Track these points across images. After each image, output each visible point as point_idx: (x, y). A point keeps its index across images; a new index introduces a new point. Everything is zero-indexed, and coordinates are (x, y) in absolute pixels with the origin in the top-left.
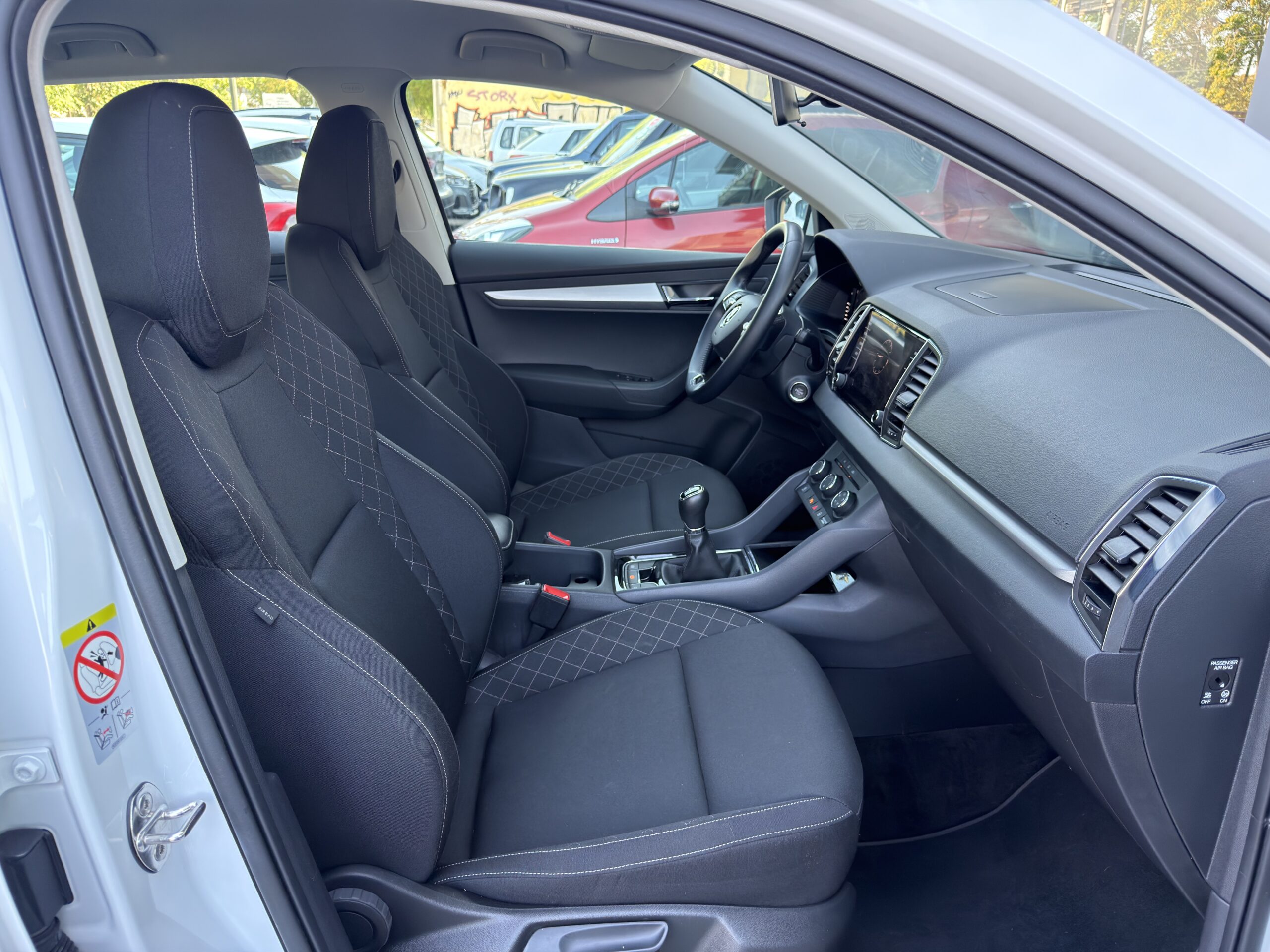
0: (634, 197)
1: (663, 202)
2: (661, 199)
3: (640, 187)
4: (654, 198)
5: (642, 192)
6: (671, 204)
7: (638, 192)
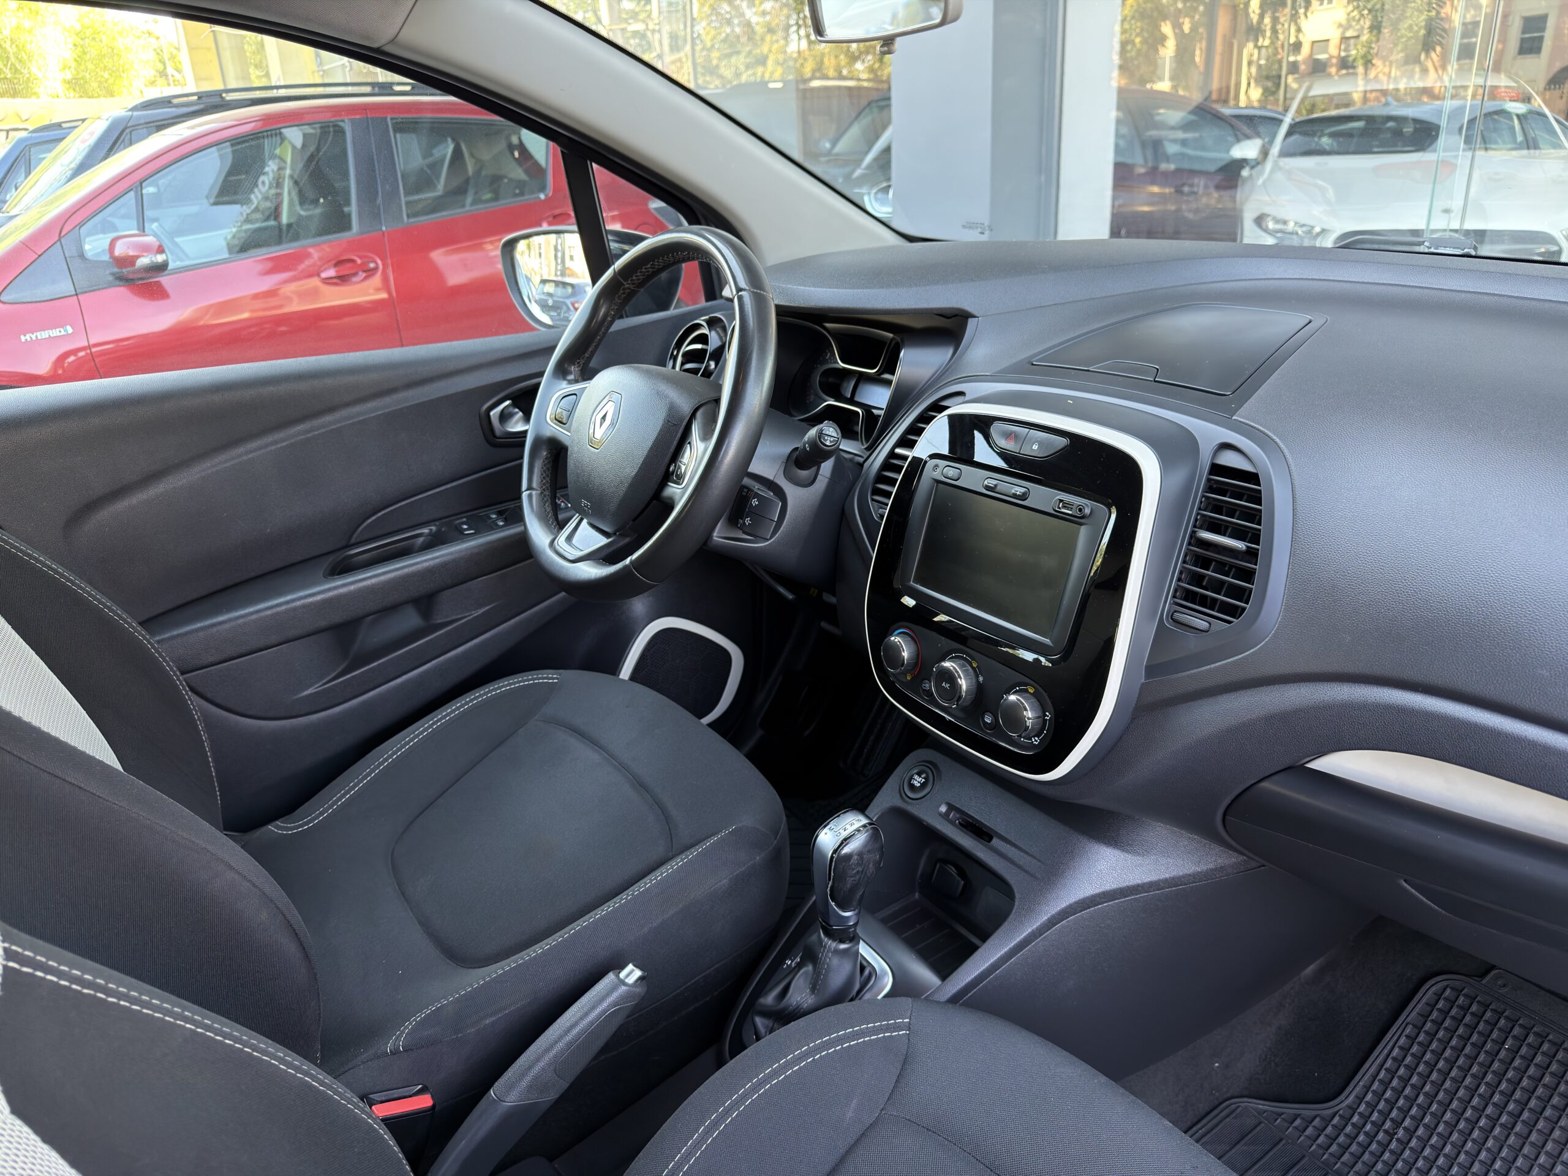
0: (82, 256)
1: (138, 257)
2: (131, 253)
3: (87, 239)
4: (118, 251)
5: (95, 245)
6: (153, 259)
7: (87, 247)
